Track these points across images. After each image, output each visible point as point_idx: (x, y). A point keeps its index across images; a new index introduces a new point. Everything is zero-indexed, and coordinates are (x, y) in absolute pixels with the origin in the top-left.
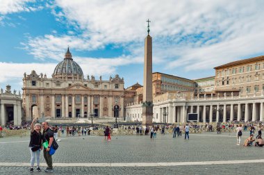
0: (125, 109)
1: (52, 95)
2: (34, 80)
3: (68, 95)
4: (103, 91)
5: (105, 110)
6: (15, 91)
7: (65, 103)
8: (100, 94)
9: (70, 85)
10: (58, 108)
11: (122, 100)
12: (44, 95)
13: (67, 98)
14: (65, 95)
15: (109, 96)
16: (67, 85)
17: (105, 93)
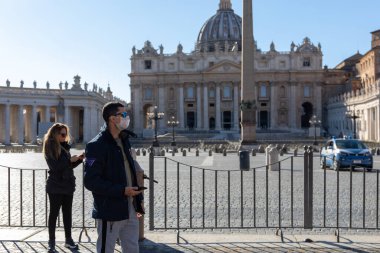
0: (325, 111)
1: (178, 85)
2: (148, 58)
3: (208, 84)
4: (277, 73)
5: (283, 113)
6: (86, 85)
7: (202, 100)
8: (272, 79)
9: (212, 64)
10: (191, 109)
11: (319, 89)
12: (165, 85)
13: (206, 89)
14: (202, 85)
15: (290, 83)
16: (206, 65)
17: (281, 78)
